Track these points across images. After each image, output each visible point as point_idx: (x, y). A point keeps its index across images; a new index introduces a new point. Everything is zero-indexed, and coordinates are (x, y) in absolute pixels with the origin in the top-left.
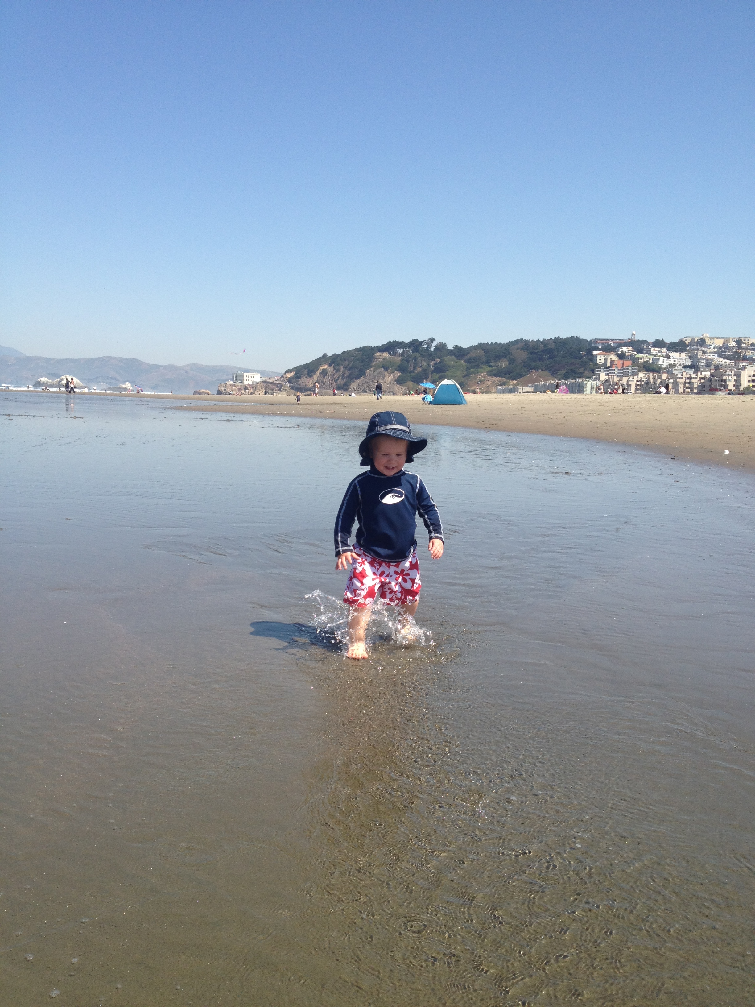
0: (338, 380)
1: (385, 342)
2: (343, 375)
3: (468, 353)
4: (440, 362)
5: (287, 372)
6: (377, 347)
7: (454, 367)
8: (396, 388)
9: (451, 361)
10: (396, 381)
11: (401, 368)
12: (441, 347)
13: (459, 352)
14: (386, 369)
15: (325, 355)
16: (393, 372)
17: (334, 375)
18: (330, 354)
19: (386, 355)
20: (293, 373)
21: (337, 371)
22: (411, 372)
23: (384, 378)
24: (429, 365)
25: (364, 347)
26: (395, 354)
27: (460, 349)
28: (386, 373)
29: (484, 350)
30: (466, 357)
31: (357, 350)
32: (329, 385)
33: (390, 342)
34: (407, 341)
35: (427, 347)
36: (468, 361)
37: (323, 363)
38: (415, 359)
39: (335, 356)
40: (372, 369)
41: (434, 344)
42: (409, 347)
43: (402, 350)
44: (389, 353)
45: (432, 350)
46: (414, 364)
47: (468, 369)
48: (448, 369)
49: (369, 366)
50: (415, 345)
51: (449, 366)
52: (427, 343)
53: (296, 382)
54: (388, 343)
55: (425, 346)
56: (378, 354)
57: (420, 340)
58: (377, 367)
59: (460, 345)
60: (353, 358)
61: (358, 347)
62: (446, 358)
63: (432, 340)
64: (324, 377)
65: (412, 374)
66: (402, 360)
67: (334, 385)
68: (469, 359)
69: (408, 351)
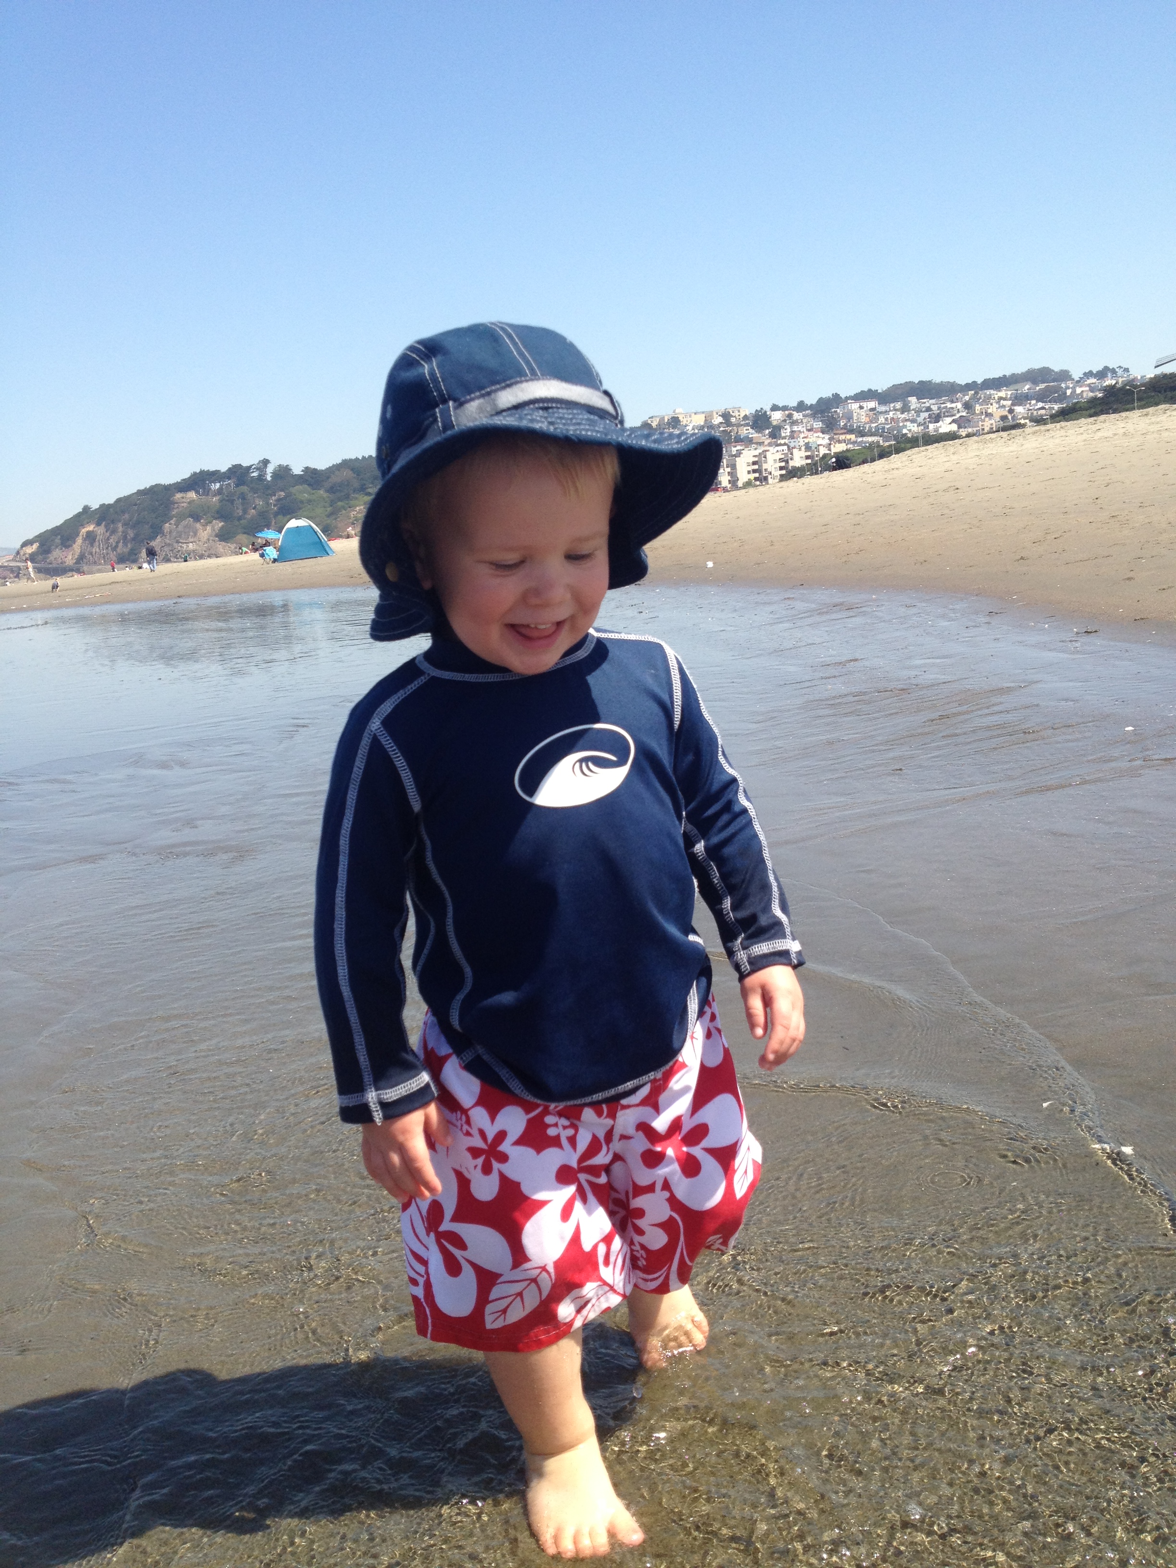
0: (117, 546)
1: (187, 475)
2: (125, 538)
3: (328, 478)
4: (285, 497)
5: (25, 544)
6: (174, 484)
7: (307, 500)
8: (220, 546)
9: (302, 492)
10: (216, 536)
11: (221, 514)
12: (283, 472)
13: (312, 477)
14: (197, 518)
15: (86, 509)
16: (210, 522)
17: (108, 539)
18: (95, 506)
19: (192, 495)
20: (35, 546)
21: (113, 532)
22: (239, 519)
23: (195, 534)
24: (268, 504)
25: (152, 487)
26: (207, 492)
27: (315, 471)
28: (198, 525)
29: (352, 470)
30: (327, 485)
31: (140, 492)
32: (104, 557)
33: (195, 474)
34: (224, 468)
35: (260, 476)
36: (332, 490)
37: (85, 522)
38: (243, 497)
39: (105, 508)
40: (172, 522)
41: (270, 469)
42: (229, 478)
43: (218, 485)
44: (197, 492)
45: (269, 478)
46: (243, 504)
47: (332, 503)
48: (297, 504)
49: (166, 518)
50: (238, 473)
51: (302, 502)
52: (257, 469)
53: (44, 560)
54: (192, 475)
55: (255, 474)
56: (179, 496)
57: (245, 464)
58: (181, 517)
59: (312, 466)
60: (136, 508)
61: (142, 488)
62: (293, 490)
63: (266, 462)
64: (92, 545)
65: (242, 522)
66: (221, 501)
67: (113, 556)
68: (332, 488)
69: (229, 484)
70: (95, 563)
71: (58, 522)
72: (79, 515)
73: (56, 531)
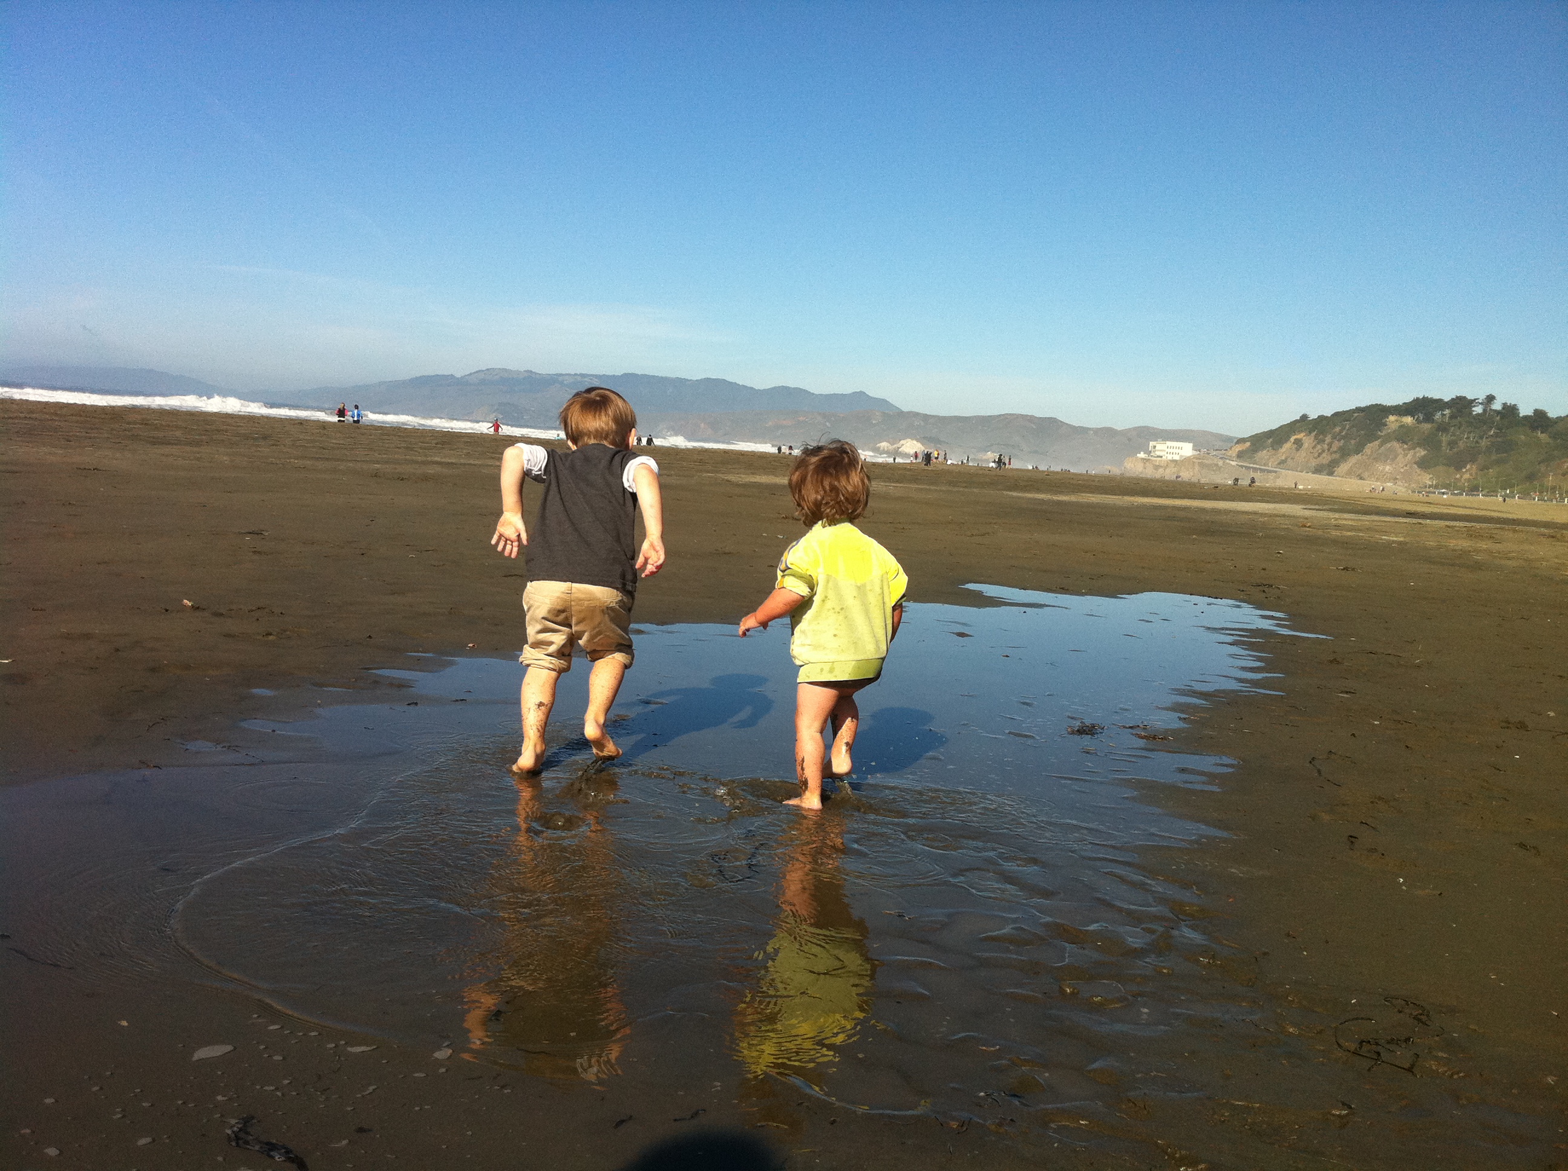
0: (1319, 456)
1: (1408, 398)
2: (1330, 449)
5: (1237, 442)
6: (1396, 406)
7: (1524, 444)
8: (1417, 475)
10: (1417, 463)
12: (1510, 410)
13: (1540, 421)
14: (1402, 442)
15: (1304, 417)
16: (1413, 449)
17: (1313, 449)
18: (1313, 415)
19: (1408, 420)
20: (1248, 444)
21: (1321, 442)
22: (1445, 450)
23: (1395, 458)
24: (1481, 440)
25: (1371, 406)
26: (1426, 419)
28: (1400, 450)
31: (1358, 409)
32: (1304, 465)
33: (1418, 399)
34: (1447, 399)
38: (1456, 429)
39: (1321, 418)
40: (1377, 443)
42: (1451, 409)
43: (1438, 414)
44: (1416, 418)
47: (1552, 449)
49: (1373, 437)
50: (1461, 405)
53: (1250, 459)
54: (1414, 400)
56: (1394, 418)
57: (1470, 397)
58: (1387, 439)
60: (1348, 423)
61: (1363, 405)
63: (1490, 399)
64: (1297, 452)
69: (1449, 415)
71: (1274, 426)
72: (1296, 421)
73: (1270, 434)
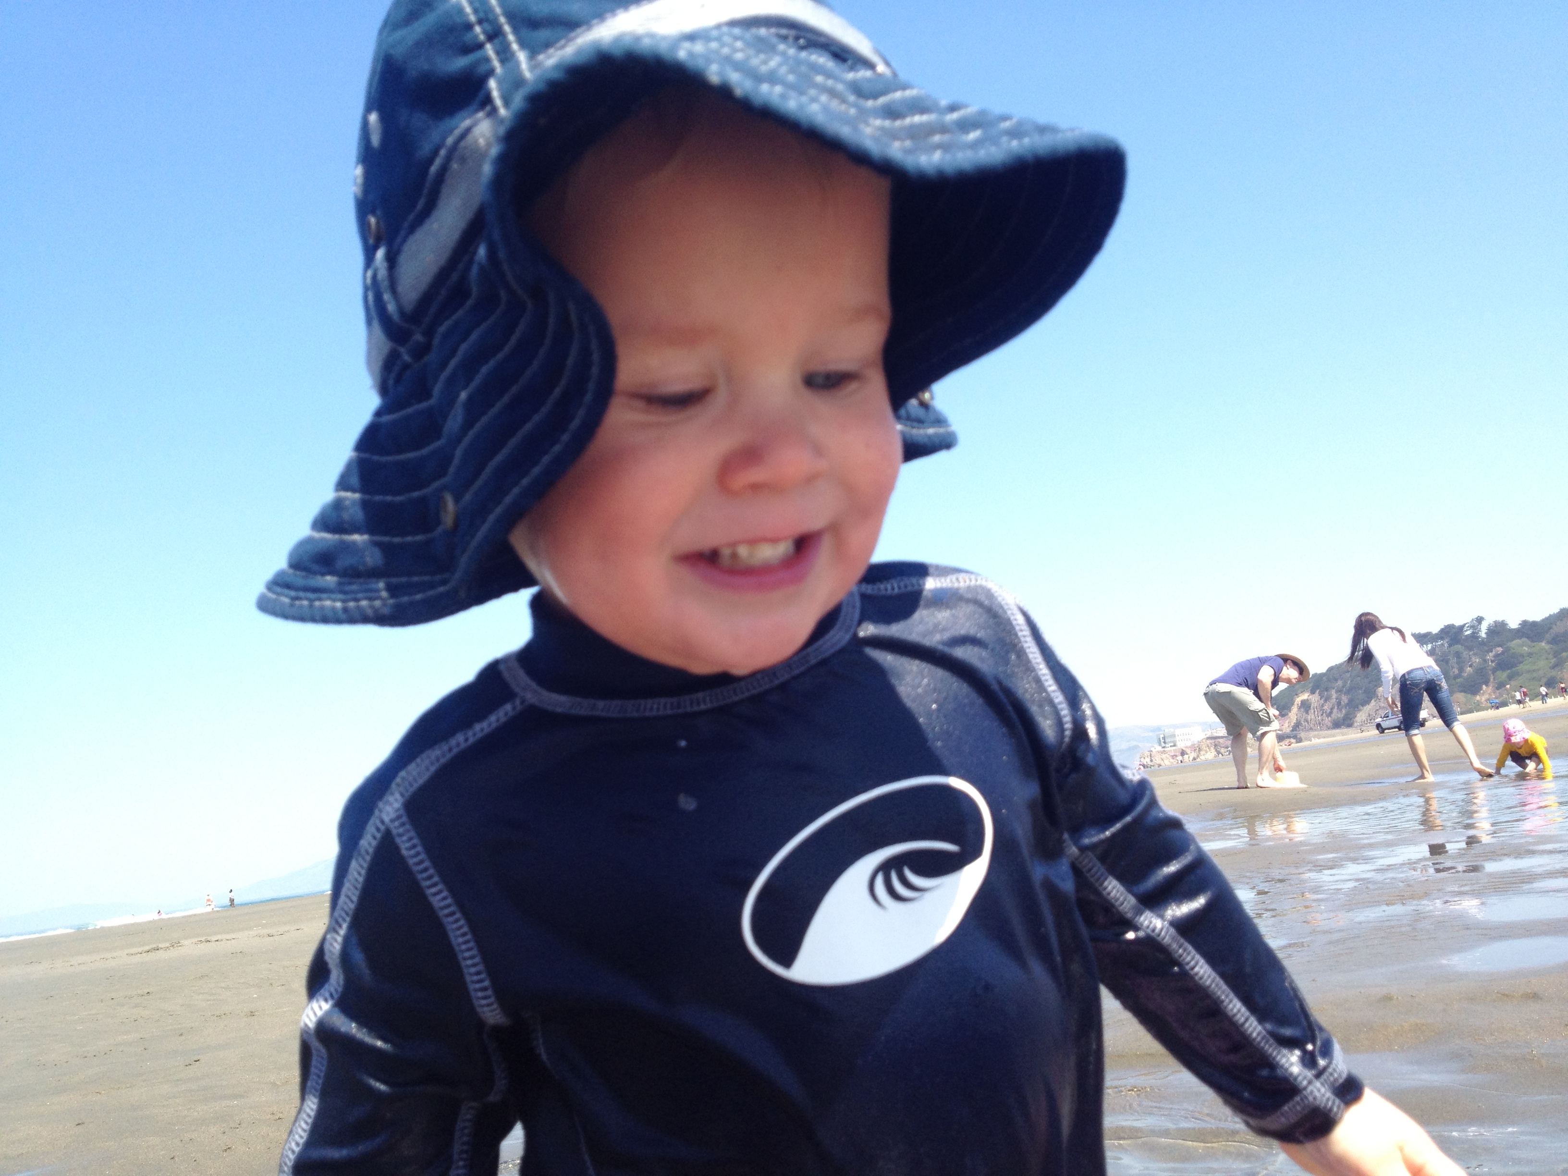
0: (1331, 713)
2: (1339, 704)
3: (1550, 628)
4: (1503, 653)
7: (1530, 655)
9: (1521, 646)
12: (1499, 628)
13: (1531, 630)
17: (1323, 706)
24: (1485, 661)
27: (1534, 624)
30: (1548, 636)
32: (1320, 724)
34: (1435, 630)
35: (1473, 633)
37: (1299, 692)
38: (1458, 655)
41: (1484, 626)
42: (1442, 639)
45: (1484, 635)
46: (1458, 663)
47: (1556, 654)
48: (1521, 659)
50: (1451, 633)
51: (1522, 656)
55: (1468, 632)
57: (1458, 623)
62: (1513, 644)
63: (1479, 620)
64: (1307, 713)
65: (1459, 680)
68: (1554, 639)
69: (1442, 644)
70: (1311, 729)
